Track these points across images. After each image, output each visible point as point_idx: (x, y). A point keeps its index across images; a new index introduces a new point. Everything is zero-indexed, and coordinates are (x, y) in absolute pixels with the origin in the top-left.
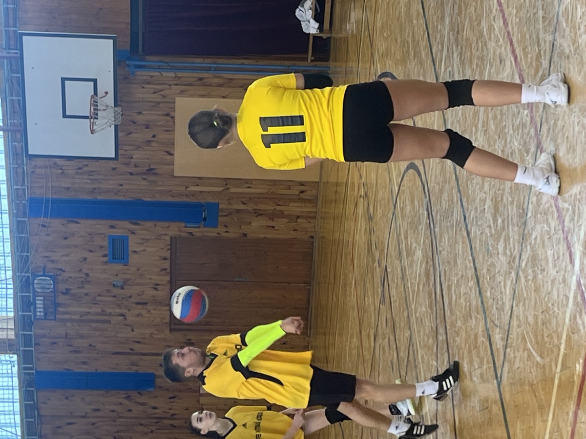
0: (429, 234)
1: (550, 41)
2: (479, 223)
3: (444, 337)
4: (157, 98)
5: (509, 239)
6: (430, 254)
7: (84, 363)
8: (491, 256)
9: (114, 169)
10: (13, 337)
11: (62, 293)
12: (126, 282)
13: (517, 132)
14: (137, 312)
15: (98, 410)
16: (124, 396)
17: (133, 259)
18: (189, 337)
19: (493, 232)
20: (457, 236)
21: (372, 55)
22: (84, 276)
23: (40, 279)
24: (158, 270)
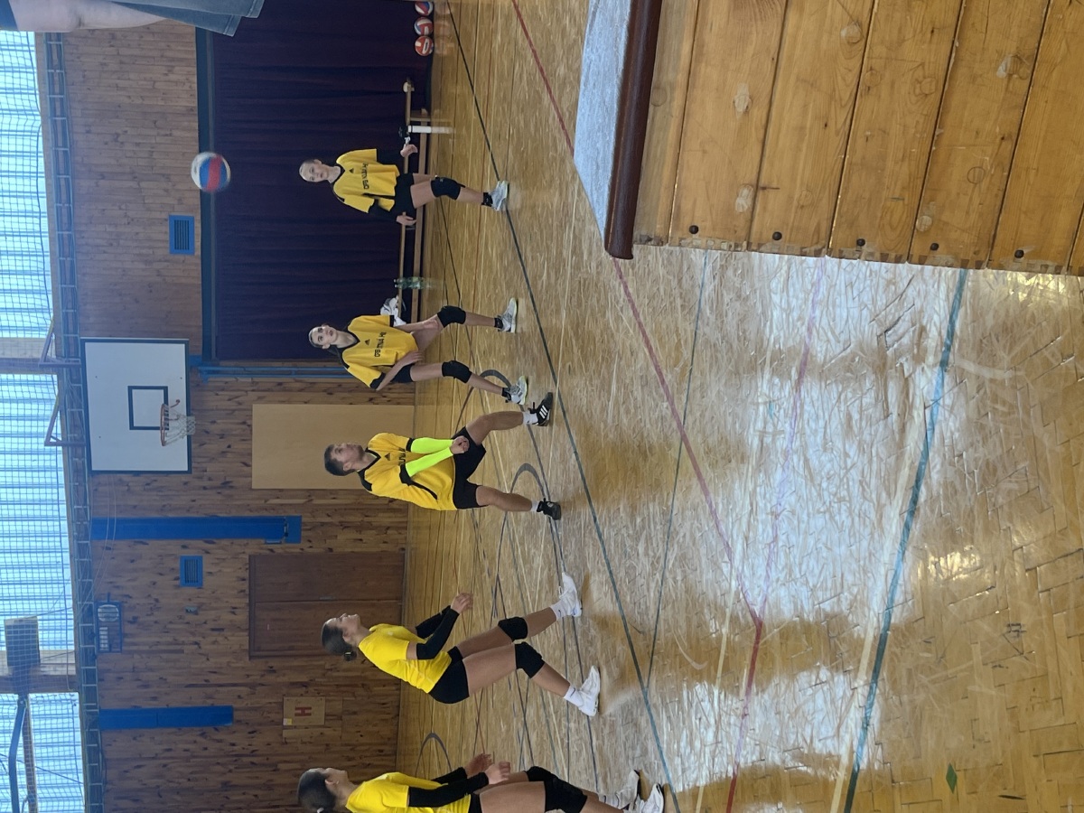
0: (551, 538)
1: (692, 331)
2: (613, 524)
3: (575, 648)
4: (232, 405)
5: (651, 538)
6: (553, 560)
7: (154, 699)
8: (630, 558)
9: (186, 483)
10: (74, 673)
11: (129, 622)
12: (200, 606)
13: (655, 426)
14: (214, 639)
15: (169, 750)
16: (199, 733)
17: (208, 581)
18: (271, 664)
19: (631, 532)
20: (586, 539)
21: (471, 353)
22: (153, 601)
23: (105, 608)
24: (236, 591)
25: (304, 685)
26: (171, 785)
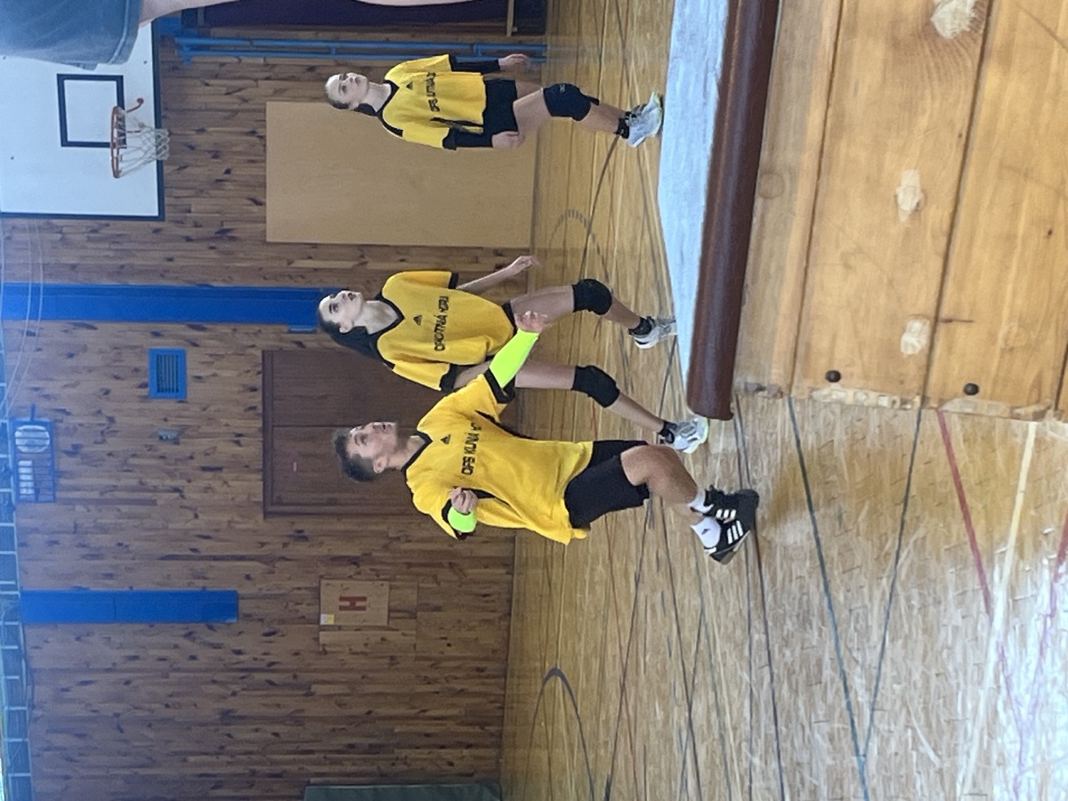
0: (734, 440)
3: (763, 637)
4: (232, 102)
5: (877, 516)
6: (736, 476)
7: (110, 576)
8: (846, 532)
9: (157, 231)
11: (67, 453)
12: (182, 431)
14: (204, 484)
15: (136, 658)
16: (182, 632)
17: (194, 391)
18: (299, 526)
21: (625, 62)
22: (104, 421)
23: (25, 430)
24: (241, 409)
25: (354, 561)
26: (140, 713)
